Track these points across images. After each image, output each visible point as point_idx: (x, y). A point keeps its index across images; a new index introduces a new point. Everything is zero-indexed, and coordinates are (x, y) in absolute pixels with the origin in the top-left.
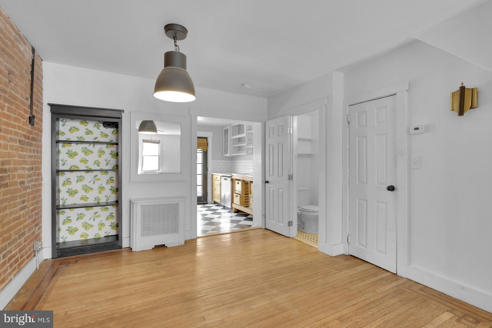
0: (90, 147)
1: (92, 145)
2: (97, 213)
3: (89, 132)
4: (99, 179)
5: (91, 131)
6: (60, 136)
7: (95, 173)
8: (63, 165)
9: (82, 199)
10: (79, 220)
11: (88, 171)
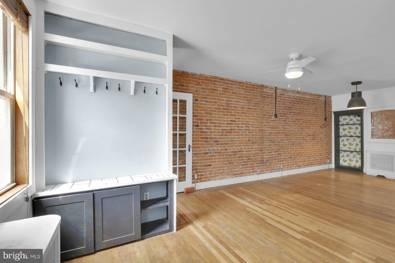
0: (352, 126)
1: (352, 125)
2: (355, 155)
3: (351, 120)
4: (356, 140)
5: (352, 119)
6: (340, 123)
7: (354, 138)
8: (341, 134)
9: (348, 148)
10: (347, 157)
11: (351, 136)
